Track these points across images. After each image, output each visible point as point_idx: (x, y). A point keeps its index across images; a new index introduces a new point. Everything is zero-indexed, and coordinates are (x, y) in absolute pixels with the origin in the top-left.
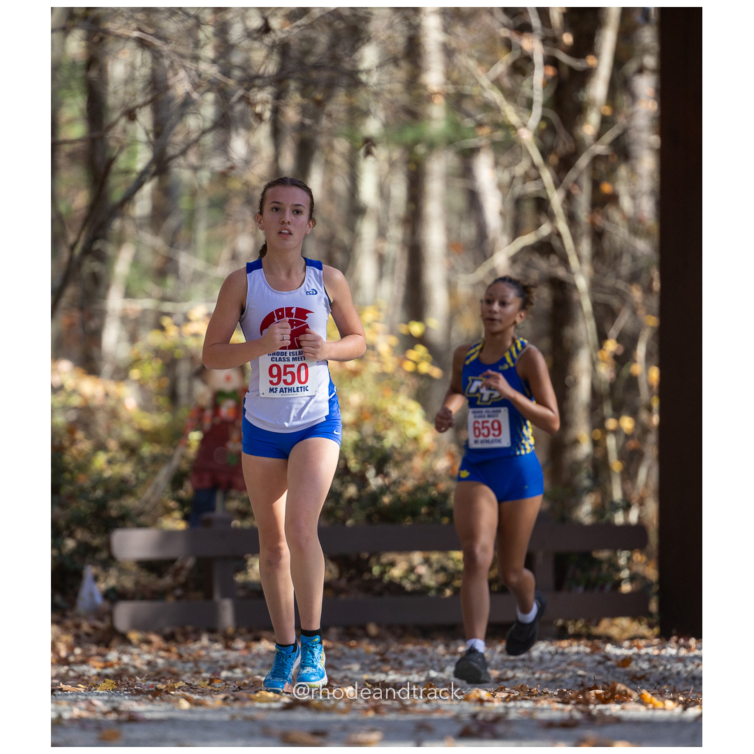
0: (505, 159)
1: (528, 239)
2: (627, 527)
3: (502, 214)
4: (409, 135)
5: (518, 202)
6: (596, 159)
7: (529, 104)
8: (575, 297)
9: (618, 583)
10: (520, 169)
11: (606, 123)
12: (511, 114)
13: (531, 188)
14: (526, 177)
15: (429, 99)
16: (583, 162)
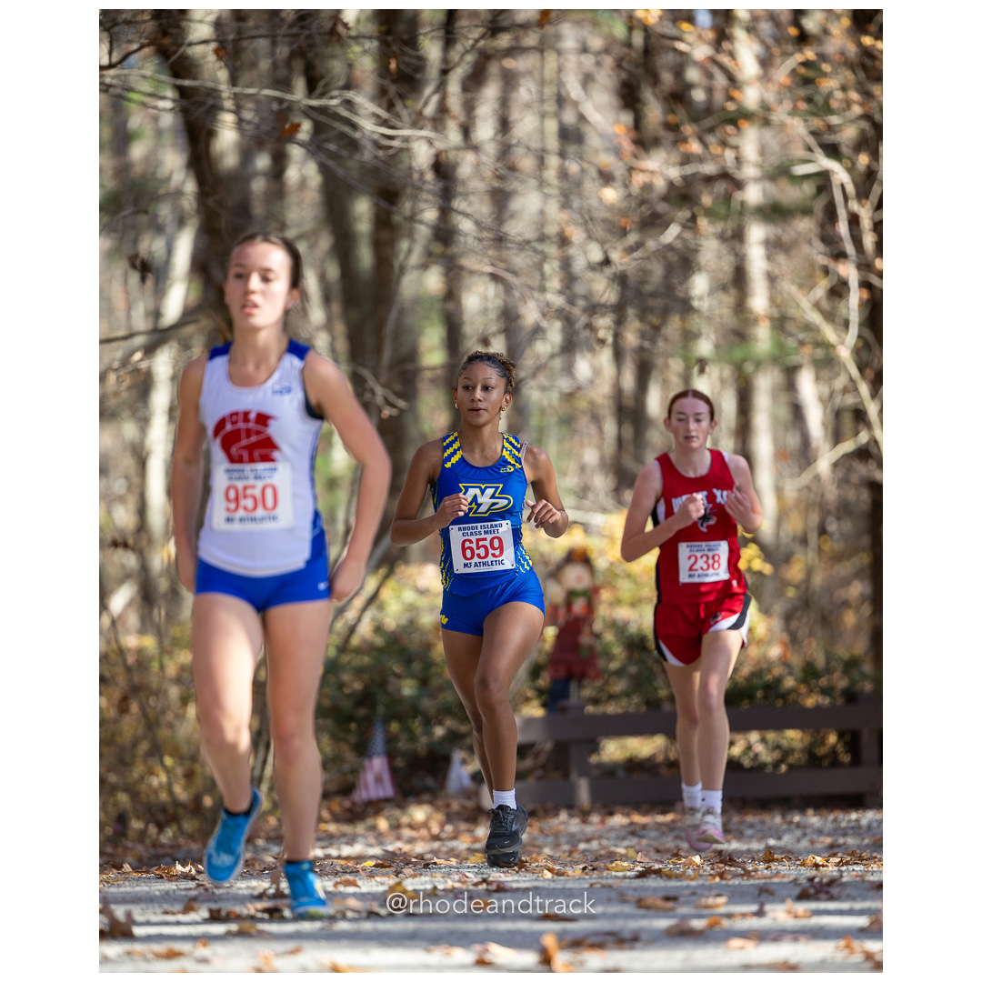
0: (825, 373)
1: (848, 446)
3: (824, 424)
4: (738, 354)
5: (838, 414)
7: (846, 324)
10: (840, 382)
12: (829, 333)
13: (850, 400)
14: (845, 391)
15: (756, 321)
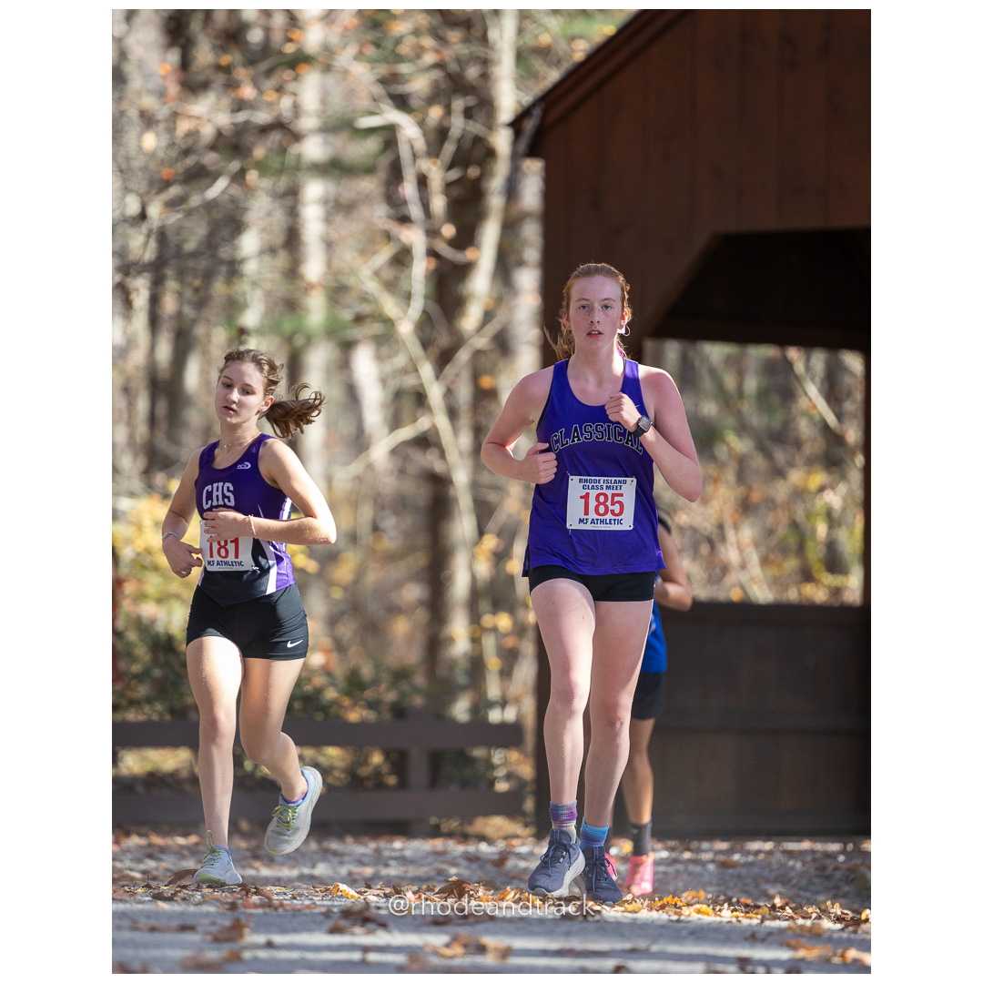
1: (406, 433)
2: (503, 726)
6: (478, 353)
8: (451, 492)
9: (492, 782)
11: (488, 316)
16: (463, 356)
